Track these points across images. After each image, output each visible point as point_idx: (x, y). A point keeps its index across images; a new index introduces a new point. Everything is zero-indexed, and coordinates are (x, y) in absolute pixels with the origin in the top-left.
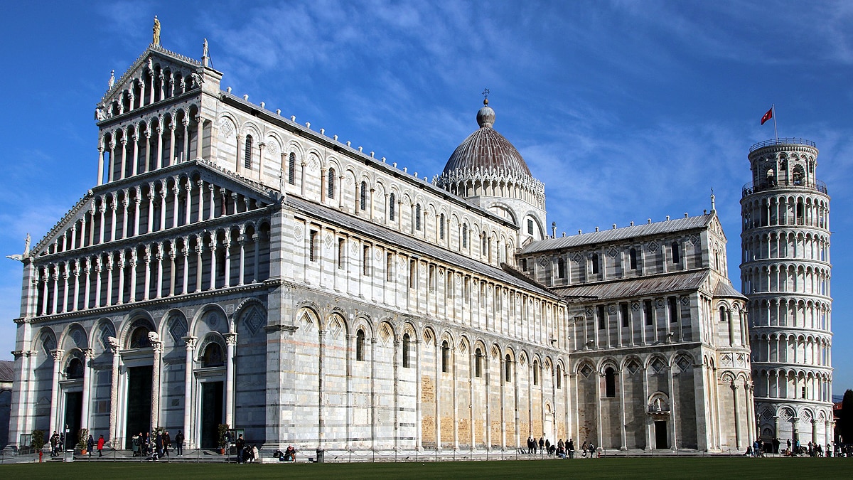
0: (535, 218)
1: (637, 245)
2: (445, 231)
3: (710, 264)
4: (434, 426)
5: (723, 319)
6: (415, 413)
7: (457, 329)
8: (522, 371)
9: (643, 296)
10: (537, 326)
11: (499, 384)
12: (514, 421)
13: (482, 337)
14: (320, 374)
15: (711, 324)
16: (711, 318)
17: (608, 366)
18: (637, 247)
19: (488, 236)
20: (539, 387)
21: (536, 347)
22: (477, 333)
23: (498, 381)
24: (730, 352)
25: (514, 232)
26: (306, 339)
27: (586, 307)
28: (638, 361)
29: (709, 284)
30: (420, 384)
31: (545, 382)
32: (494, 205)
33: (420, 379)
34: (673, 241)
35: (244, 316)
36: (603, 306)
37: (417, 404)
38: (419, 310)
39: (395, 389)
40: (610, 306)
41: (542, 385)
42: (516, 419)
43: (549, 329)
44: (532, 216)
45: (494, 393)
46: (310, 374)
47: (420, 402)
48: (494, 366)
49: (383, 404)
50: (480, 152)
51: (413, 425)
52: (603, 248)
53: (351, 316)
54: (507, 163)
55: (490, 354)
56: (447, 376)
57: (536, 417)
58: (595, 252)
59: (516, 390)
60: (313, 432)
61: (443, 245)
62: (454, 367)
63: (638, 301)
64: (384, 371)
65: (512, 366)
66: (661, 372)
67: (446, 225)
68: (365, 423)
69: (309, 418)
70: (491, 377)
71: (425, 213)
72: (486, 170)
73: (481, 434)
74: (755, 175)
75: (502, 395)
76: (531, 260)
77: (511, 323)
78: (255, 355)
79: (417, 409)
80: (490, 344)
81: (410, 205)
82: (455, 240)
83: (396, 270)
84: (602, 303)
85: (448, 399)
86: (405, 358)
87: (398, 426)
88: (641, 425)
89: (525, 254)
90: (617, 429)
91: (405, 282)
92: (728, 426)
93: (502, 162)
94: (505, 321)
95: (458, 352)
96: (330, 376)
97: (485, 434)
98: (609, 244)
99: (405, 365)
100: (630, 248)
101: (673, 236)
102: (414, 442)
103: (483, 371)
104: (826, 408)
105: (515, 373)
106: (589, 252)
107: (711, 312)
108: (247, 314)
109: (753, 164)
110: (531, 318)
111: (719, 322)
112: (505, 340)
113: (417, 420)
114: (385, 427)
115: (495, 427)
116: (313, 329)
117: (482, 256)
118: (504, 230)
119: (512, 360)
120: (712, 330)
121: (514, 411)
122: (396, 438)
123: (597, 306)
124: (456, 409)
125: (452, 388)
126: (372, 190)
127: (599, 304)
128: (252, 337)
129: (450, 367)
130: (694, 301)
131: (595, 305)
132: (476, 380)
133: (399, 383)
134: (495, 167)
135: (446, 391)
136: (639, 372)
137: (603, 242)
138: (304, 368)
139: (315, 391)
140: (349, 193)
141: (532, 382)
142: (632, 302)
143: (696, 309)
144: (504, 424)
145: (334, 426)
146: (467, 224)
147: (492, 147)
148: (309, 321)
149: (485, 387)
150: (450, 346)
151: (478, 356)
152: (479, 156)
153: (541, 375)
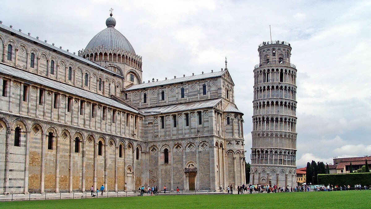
0: (135, 74)
1: (185, 86)
2: (72, 76)
3: (222, 95)
4: (39, 180)
5: (228, 123)
6: (24, 172)
7: (61, 126)
9: (184, 111)
11: (93, 157)
12: (104, 176)
13: (80, 131)
15: (222, 126)
16: (222, 123)
17: (165, 148)
18: (185, 87)
19: (102, 81)
20: (123, 158)
21: (121, 137)
22: (76, 129)
23: (92, 155)
24: (232, 140)
25: (121, 80)
27: (154, 117)
28: (181, 145)
29: (221, 105)
30: (28, 157)
31: (127, 156)
32: (110, 66)
33: (28, 152)
34: (203, 84)
36: (163, 116)
37: (25, 168)
38: (29, 114)
39: (6, 159)
40: (167, 117)
41: (125, 158)
42: (105, 175)
43: (131, 128)
44: (133, 72)
45: (89, 161)
47: (27, 166)
48: (89, 147)
51: (22, 179)
52: (167, 87)
55: (86, 140)
56: (51, 152)
57: (120, 174)
58: (163, 90)
59: (105, 160)
61: (70, 83)
62: (57, 147)
63: (181, 114)
65: (103, 147)
66: (193, 151)
67: (73, 73)
70: (87, 152)
71: (57, 66)
73: (77, 184)
74: (261, 59)
75: (94, 163)
76: (130, 94)
77: (103, 124)
79: (25, 170)
80: (86, 135)
81: (46, 61)
82: (79, 81)
83: (10, 90)
84: (163, 115)
85: (52, 164)
87: (8, 180)
88: (182, 178)
89: (126, 91)
90: (169, 180)
91: (19, 97)
92: (229, 178)
94: (98, 123)
95: (60, 139)
97: (81, 184)
98: (170, 86)
99: (16, 145)
100: (181, 87)
101: (203, 81)
102: (22, 190)
103: (81, 149)
104: (293, 169)
105: (105, 151)
106: (160, 90)
107: (222, 120)
109: (260, 53)
110: (118, 122)
111: (226, 125)
112: (98, 133)
113: (25, 176)
115: (89, 180)
117: (98, 91)
118: (114, 78)
119: (103, 144)
120: (222, 129)
121: (104, 171)
122: (5, 187)
123: (160, 117)
124: (58, 170)
125: (55, 158)
126: (17, 50)
127: (161, 115)
129: (54, 146)
130: (211, 113)
131: (159, 116)
132: (74, 154)
133: (9, 156)
135: (50, 160)
136: (181, 151)
137: (167, 85)
141: (118, 156)
142: (178, 114)
143: (212, 117)
144: (96, 178)
146: (88, 73)
149: (81, 158)
150: (55, 135)
151: (77, 141)
153: (124, 152)
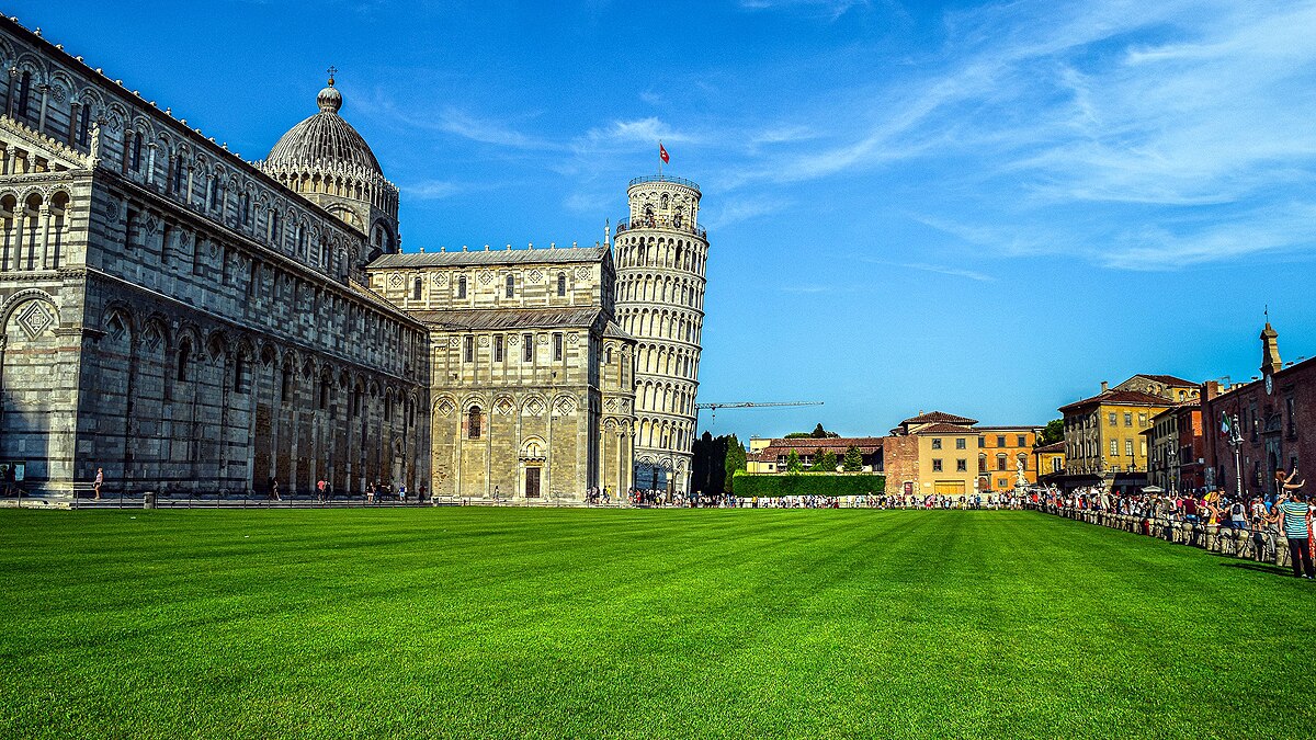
0: (385, 227)
1: (517, 272)
2: (279, 230)
3: (601, 301)
4: (268, 466)
6: (246, 449)
7: (303, 351)
8: (373, 405)
9: (523, 329)
10: (392, 353)
11: (345, 418)
12: (360, 462)
13: (330, 361)
14: (129, 395)
15: (597, 365)
16: (597, 359)
17: (473, 404)
18: (517, 274)
20: (390, 423)
21: (390, 377)
22: (324, 356)
23: (344, 415)
24: (616, 396)
25: (359, 243)
26: (114, 349)
27: (450, 336)
28: (512, 401)
29: (599, 322)
30: (254, 414)
31: (396, 419)
32: (337, 206)
33: (254, 407)
34: (559, 271)
35: (18, 311)
36: (472, 336)
37: (249, 438)
38: (259, 324)
39: (224, 419)
40: (481, 338)
41: (393, 422)
42: (363, 459)
44: (382, 224)
45: (339, 428)
46: (118, 394)
47: (252, 436)
48: (341, 397)
49: (207, 436)
50: (321, 140)
51: (243, 463)
53: (176, 325)
54: (356, 158)
56: (287, 406)
57: (385, 458)
58: (463, 275)
59: (364, 426)
60: (117, 469)
61: (274, 246)
62: (295, 395)
63: (516, 334)
64: (213, 396)
65: (361, 399)
66: (539, 415)
67: (279, 223)
68: (185, 459)
69: (112, 450)
70: (337, 410)
71: (255, 205)
72: (330, 164)
75: (348, 432)
76: (380, 276)
77: (364, 348)
78: (34, 365)
79: (249, 444)
80: (338, 370)
81: (237, 193)
82: (289, 243)
83: (233, 272)
84: (472, 333)
85: (286, 433)
86: (238, 381)
87: (226, 463)
89: (373, 268)
90: (480, 475)
91: (244, 287)
92: (606, 475)
93: (350, 157)
94: (357, 345)
95: (300, 378)
96: (143, 398)
98: (482, 267)
99: (238, 390)
100: (508, 274)
101: (560, 266)
102: (243, 484)
103: (329, 402)
105: (364, 407)
106: (456, 274)
107: (598, 353)
108: (22, 310)
111: (606, 365)
112: (356, 368)
113: (249, 458)
114: (208, 465)
115: (338, 468)
116: (124, 338)
117: (321, 265)
118: (348, 238)
119: (362, 391)
120: (597, 372)
121: (361, 451)
122: (222, 479)
123: (465, 336)
124: (295, 446)
125: (291, 421)
126: (190, 168)
127: (468, 334)
128: (30, 341)
129: (291, 395)
130: (584, 339)
131: (461, 334)
132: (319, 413)
133: (229, 412)
134: (341, 161)
135: (284, 424)
136: (511, 412)
137: (475, 265)
138: (110, 387)
139: (122, 416)
140: (160, 168)
141: (383, 418)
142: (509, 334)
143: (586, 348)
145: (144, 462)
147: (338, 137)
148: (118, 326)
149: (329, 421)
150: (292, 370)
151: (324, 384)
152: (320, 146)
153: (393, 411)
